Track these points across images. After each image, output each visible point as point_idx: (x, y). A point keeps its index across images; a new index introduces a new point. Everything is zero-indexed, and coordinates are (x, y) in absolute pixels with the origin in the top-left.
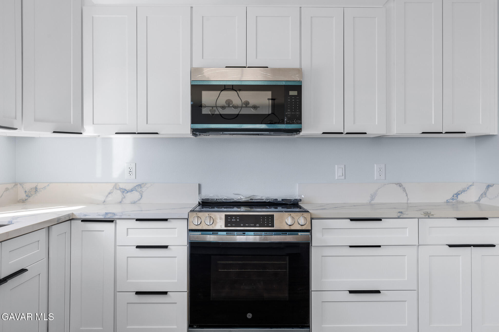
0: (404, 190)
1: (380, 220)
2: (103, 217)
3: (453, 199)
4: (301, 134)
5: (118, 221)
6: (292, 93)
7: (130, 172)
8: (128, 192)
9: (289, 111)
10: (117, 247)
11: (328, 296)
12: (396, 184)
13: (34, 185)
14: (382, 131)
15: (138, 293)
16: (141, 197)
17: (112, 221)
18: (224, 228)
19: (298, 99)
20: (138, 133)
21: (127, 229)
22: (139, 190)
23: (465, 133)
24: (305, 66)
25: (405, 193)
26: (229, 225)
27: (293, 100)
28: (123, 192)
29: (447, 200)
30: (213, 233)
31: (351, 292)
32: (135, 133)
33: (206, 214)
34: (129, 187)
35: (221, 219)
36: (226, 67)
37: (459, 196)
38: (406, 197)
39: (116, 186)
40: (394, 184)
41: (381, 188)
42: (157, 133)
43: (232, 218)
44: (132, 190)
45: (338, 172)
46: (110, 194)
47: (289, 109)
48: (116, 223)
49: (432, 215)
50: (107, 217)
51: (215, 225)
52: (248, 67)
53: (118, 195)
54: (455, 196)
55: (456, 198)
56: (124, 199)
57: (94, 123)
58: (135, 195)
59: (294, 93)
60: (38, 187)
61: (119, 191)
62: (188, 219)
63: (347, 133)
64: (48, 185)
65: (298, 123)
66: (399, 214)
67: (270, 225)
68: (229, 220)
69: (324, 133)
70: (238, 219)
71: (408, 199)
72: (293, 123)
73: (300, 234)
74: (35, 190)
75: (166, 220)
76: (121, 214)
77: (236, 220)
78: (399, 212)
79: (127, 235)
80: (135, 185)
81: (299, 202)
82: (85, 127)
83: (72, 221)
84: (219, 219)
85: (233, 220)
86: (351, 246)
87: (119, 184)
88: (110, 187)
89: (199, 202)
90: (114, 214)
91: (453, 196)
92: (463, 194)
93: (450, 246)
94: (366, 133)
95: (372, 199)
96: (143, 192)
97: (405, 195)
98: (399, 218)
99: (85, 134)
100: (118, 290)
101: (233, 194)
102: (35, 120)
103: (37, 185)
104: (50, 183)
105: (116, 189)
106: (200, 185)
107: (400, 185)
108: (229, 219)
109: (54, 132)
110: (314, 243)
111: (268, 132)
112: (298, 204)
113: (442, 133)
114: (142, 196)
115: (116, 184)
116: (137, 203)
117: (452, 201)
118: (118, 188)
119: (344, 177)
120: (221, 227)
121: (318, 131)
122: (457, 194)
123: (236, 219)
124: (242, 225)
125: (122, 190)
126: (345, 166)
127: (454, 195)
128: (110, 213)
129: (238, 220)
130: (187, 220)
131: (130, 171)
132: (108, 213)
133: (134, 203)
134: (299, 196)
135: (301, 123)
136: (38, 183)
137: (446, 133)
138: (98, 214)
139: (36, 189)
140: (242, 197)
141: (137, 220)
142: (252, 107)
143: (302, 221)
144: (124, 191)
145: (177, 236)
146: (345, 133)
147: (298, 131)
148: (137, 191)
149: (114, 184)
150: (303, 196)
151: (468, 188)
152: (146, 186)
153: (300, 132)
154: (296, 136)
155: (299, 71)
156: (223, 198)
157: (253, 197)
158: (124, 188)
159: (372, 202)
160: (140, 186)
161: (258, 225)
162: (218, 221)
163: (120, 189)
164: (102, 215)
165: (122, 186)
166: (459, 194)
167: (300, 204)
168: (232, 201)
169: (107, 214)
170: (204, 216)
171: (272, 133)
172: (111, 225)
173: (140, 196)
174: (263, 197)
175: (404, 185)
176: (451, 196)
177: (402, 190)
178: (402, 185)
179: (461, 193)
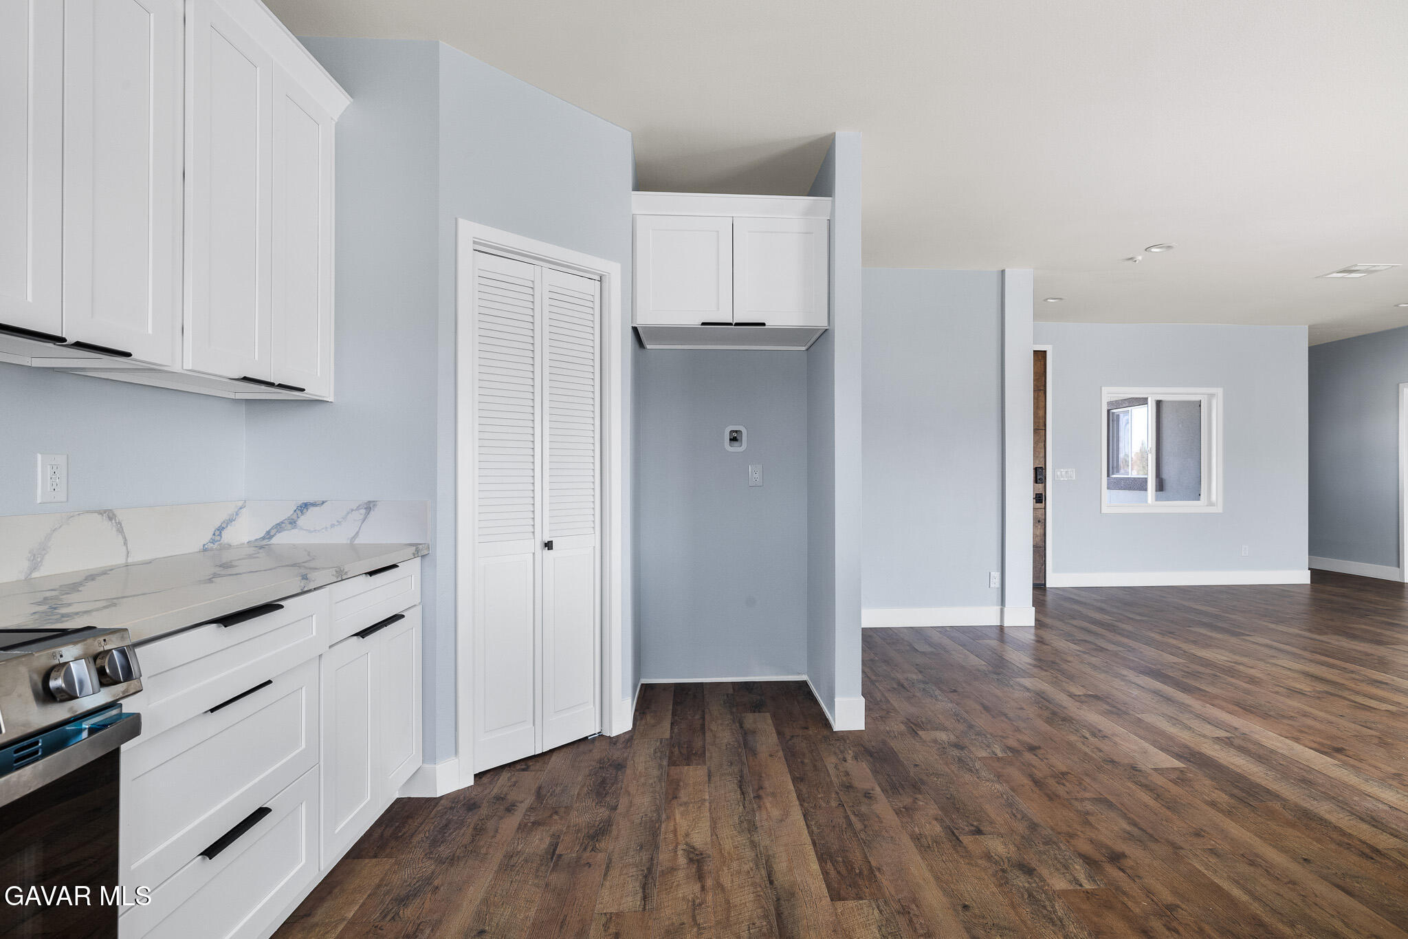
0: (120, 530)
3: (213, 541)
12: (101, 513)
25: (121, 537)
29: (204, 545)
37: (223, 533)
38: (125, 548)
40: (96, 514)
41: (59, 527)
54: (217, 533)
55: (219, 538)
71: (128, 553)
86: (212, 710)
91: (214, 534)
92: (229, 526)
95: (35, 567)
97: (122, 541)
107: (111, 515)
117: (212, 545)
122: (220, 530)
127: (215, 531)
151: (237, 514)
159: (34, 576)
166: (224, 528)
175: (120, 516)
176: (210, 536)
177: (114, 529)
178: (115, 515)
179: (227, 526)
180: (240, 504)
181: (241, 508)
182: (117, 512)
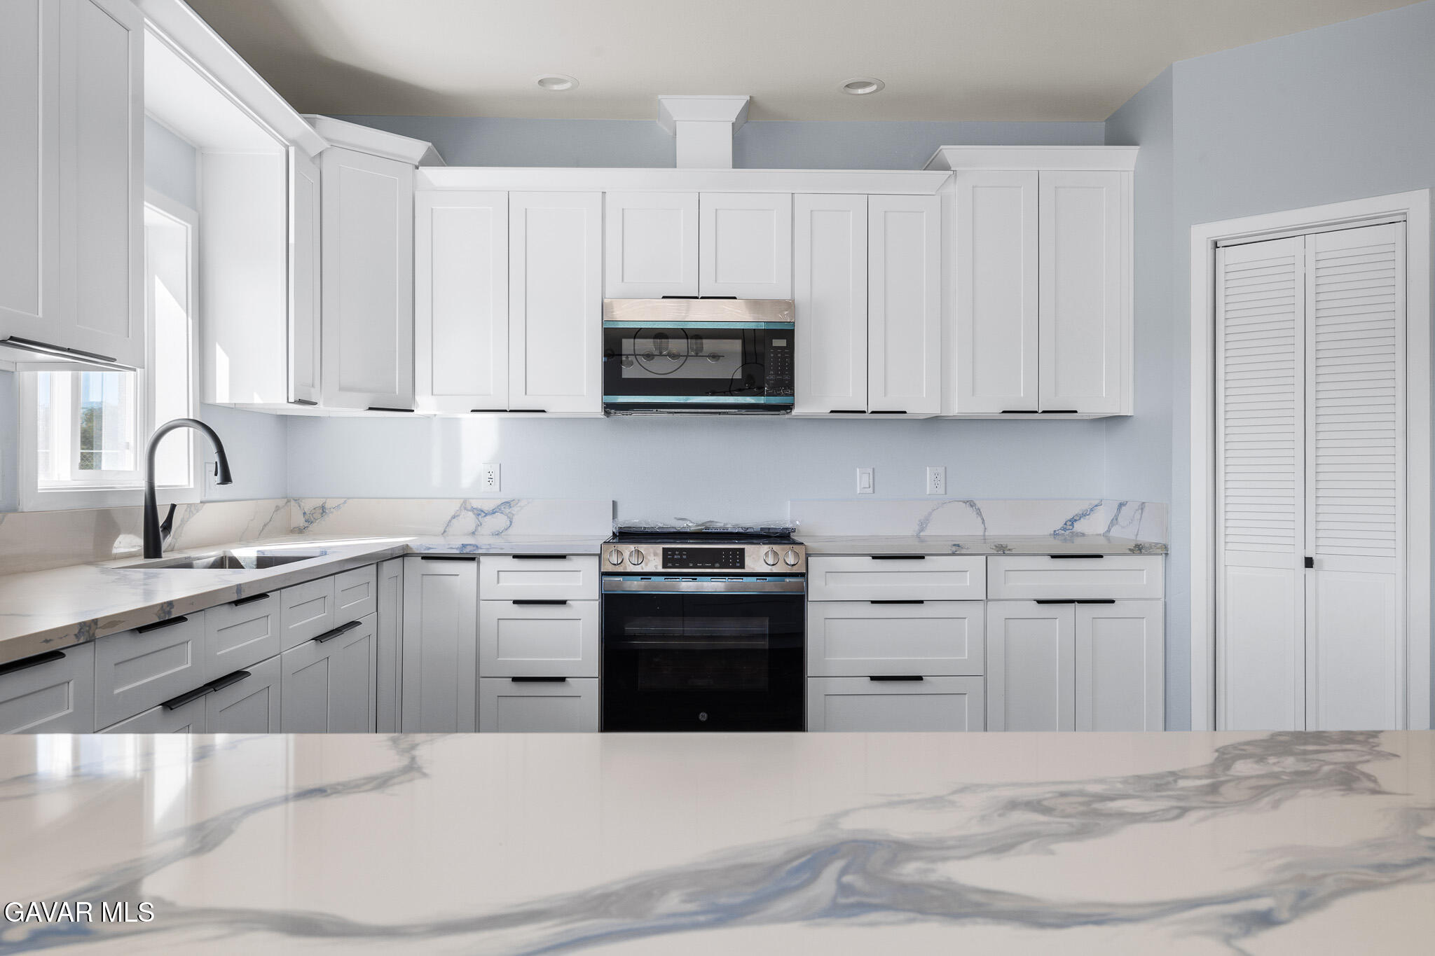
0: (979, 513)
1: (922, 557)
2: (458, 552)
3: (1065, 529)
4: (795, 412)
5: (482, 559)
6: (778, 343)
7: (491, 480)
8: (486, 515)
9: (772, 374)
10: (481, 602)
11: (835, 686)
12: (964, 502)
13: (319, 502)
14: (933, 409)
15: (515, 679)
16: (511, 524)
17: (473, 559)
18: (660, 569)
19: (787, 353)
20: (511, 411)
21: (498, 571)
22: (507, 511)
23: (1076, 412)
24: (801, 296)
25: (979, 518)
26: (670, 565)
27: (779, 355)
28: (479, 515)
29: (1055, 531)
30: (642, 579)
31: (873, 678)
32: (506, 411)
33: (632, 547)
34: (488, 506)
35: (655, 554)
36: (664, 297)
37: (1075, 524)
38: (983, 526)
39: (465, 505)
40: (961, 503)
41: (937, 509)
42: (544, 411)
43: (674, 554)
44: (493, 512)
45: (862, 481)
46: (454, 518)
47: (772, 370)
48: (479, 563)
49: (1009, 550)
50: (465, 552)
51: (646, 565)
52: (702, 298)
53: (468, 520)
54: (1069, 523)
55: (1071, 527)
56: (479, 528)
57: (435, 392)
58: (499, 521)
59: (782, 343)
60: (327, 506)
61: (470, 513)
62: (600, 556)
63: (873, 412)
64: (345, 502)
65: (787, 395)
66: (954, 549)
67: (738, 565)
68: (668, 558)
69: (832, 412)
70: (684, 555)
71: (985, 529)
72: (779, 395)
73: (788, 580)
74: (321, 511)
75: (563, 557)
76: (488, 547)
77: (681, 556)
78: (954, 545)
79: (498, 583)
80: (499, 502)
81: (791, 534)
82: (417, 398)
83: (405, 558)
84: (652, 555)
85: (676, 557)
86: (873, 602)
87: (471, 500)
88: (454, 507)
89: (614, 533)
90: (477, 547)
91: (1066, 524)
92: (1082, 519)
93: (1040, 602)
94: (905, 412)
95: (922, 530)
96: (513, 515)
97: (981, 521)
98: (954, 554)
99: (418, 412)
100: (482, 675)
101: (676, 518)
102: (342, 389)
103: (325, 503)
104: (348, 498)
105: (465, 509)
106: (614, 504)
107: (972, 504)
108: (670, 555)
109: (370, 409)
110: (812, 595)
111: (736, 410)
112: (789, 536)
113: (1036, 412)
114: (511, 522)
115: (465, 501)
116: (503, 534)
117: (1063, 532)
118: (469, 508)
119: (871, 489)
120: (656, 568)
121: (823, 409)
122: (1073, 521)
123: (681, 554)
124: (691, 565)
125: (475, 512)
126: (874, 469)
127: (1067, 522)
128: (470, 545)
129: (684, 557)
130: (598, 557)
131: (490, 477)
132: (467, 545)
133: (498, 534)
134: (791, 522)
135: (793, 395)
136: (327, 498)
137: (1044, 412)
138: (450, 546)
139: (323, 509)
140: (690, 524)
141: (515, 557)
142: (708, 356)
143: (791, 560)
144: (480, 513)
145: (581, 584)
146: (870, 411)
147: (788, 407)
148: (502, 513)
149: (462, 500)
150: (798, 523)
151: (1092, 510)
152: (519, 504)
153: (791, 409)
154: (787, 416)
155: (790, 305)
156: (657, 525)
157: (710, 524)
158: (479, 507)
159: (922, 534)
160: (507, 504)
161: (717, 565)
162: (651, 558)
163: (473, 509)
164: (457, 549)
165: (476, 504)
166: (1076, 520)
167: (794, 536)
168: (672, 530)
169: (464, 546)
170: (628, 549)
171: (743, 411)
172: (473, 565)
173: (508, 523)
174: (727, 524)
175: (979, 504)
176: (1059, 525)
177: (975, 513)
178: (975, 505)
179: (1080, 519)
180: (1096, 502)
181: (1096, 506)
182: (977, 502)
